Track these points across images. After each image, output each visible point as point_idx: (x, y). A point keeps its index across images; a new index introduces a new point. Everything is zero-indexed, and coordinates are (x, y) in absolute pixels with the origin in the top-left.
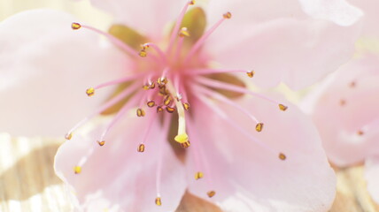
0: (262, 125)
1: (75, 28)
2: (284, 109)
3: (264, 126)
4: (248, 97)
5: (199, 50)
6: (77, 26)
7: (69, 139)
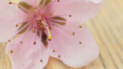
0: (74, 33)
1: (10, 4)
2: (81, 27)
3: (75, 33)
4: (67, 24)
5: (49, 10)
6: (11, 3)
7: (9, 42)
